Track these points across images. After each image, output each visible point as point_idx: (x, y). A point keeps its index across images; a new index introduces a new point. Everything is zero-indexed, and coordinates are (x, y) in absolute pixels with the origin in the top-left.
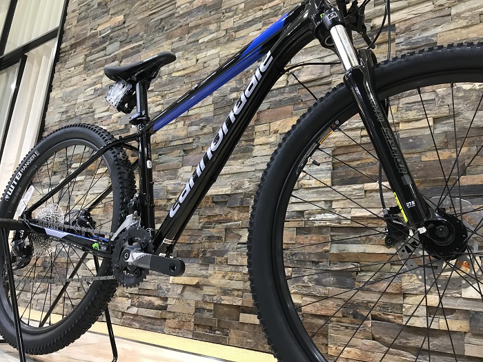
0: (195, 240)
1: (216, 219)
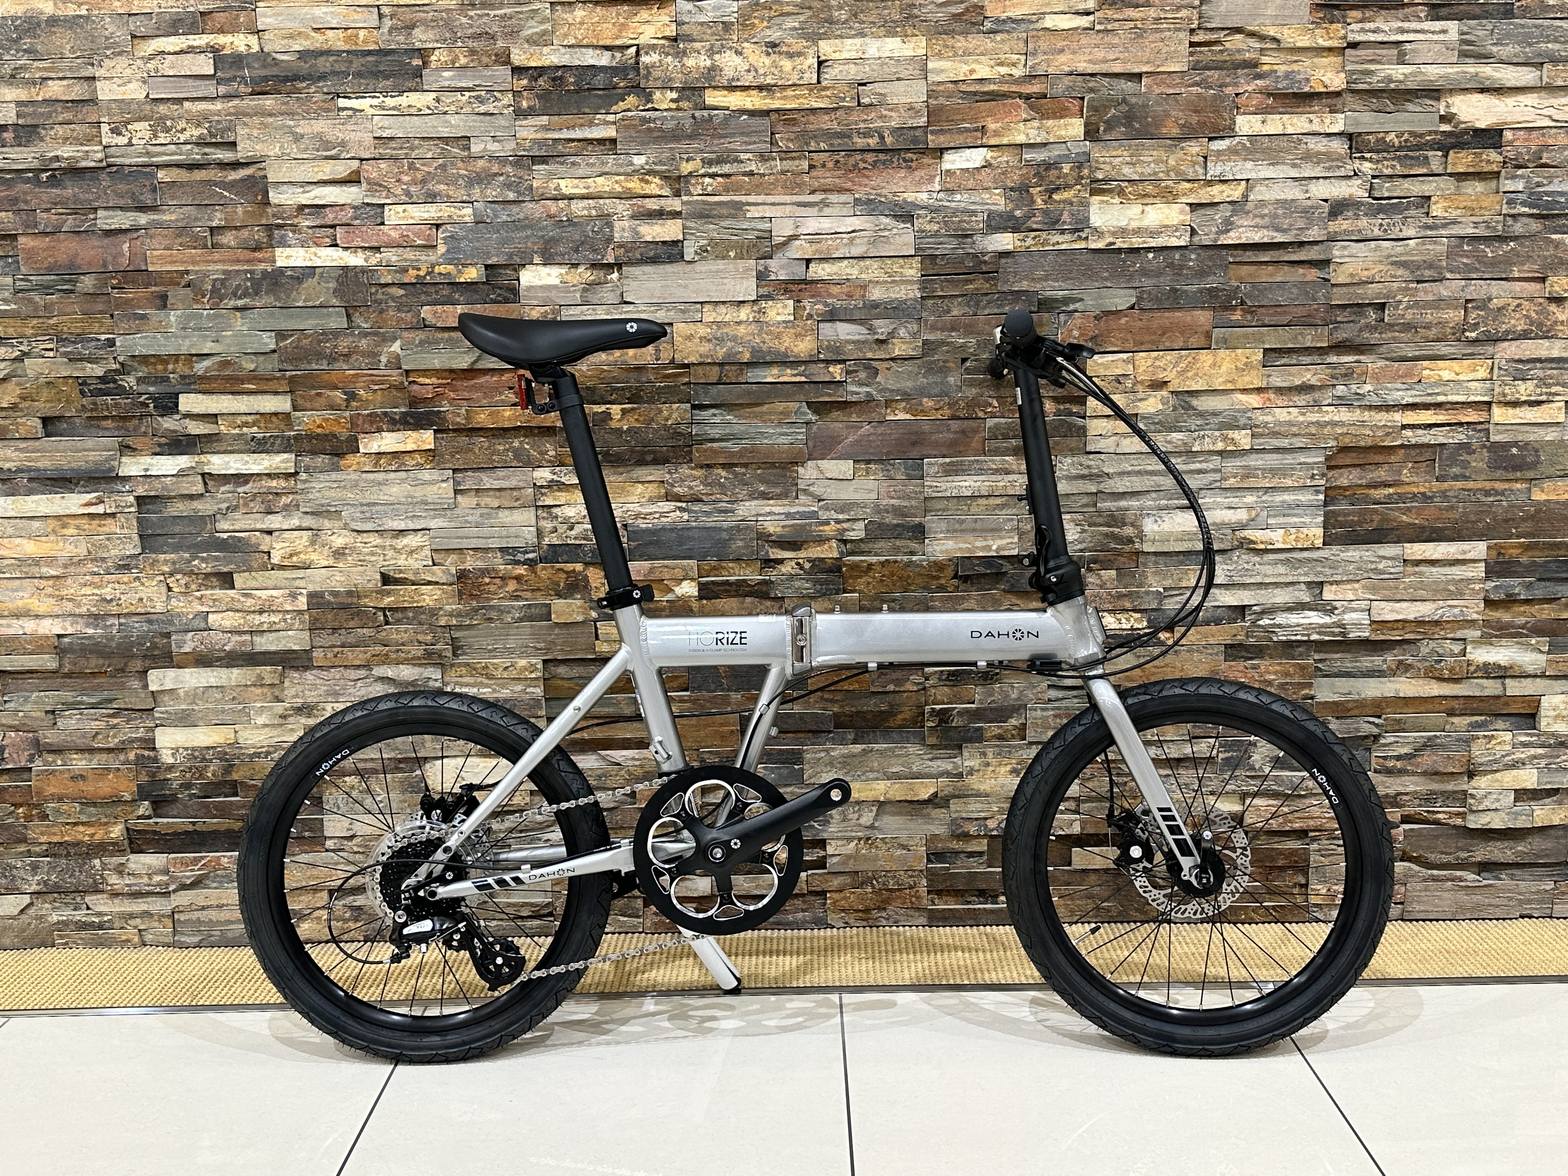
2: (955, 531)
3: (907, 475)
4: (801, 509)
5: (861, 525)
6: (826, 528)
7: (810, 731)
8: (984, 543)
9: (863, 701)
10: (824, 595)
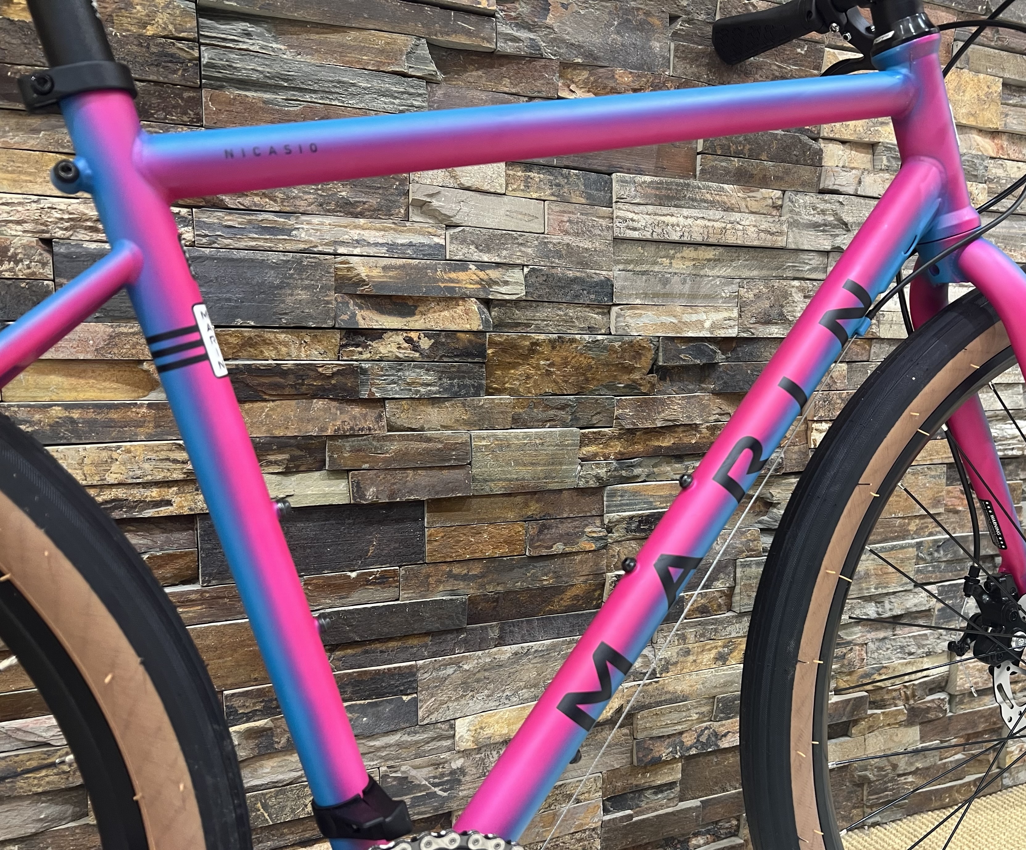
0: (569, 539)
1: (667, 442)
2: (656, 295)
3: (589, 197)
4: (417, 239)
5: (518, 275)
6: (462, 275)
7: (427, 634)
8: (694, 318)
9: (517, 573)
10: (456, 395)
